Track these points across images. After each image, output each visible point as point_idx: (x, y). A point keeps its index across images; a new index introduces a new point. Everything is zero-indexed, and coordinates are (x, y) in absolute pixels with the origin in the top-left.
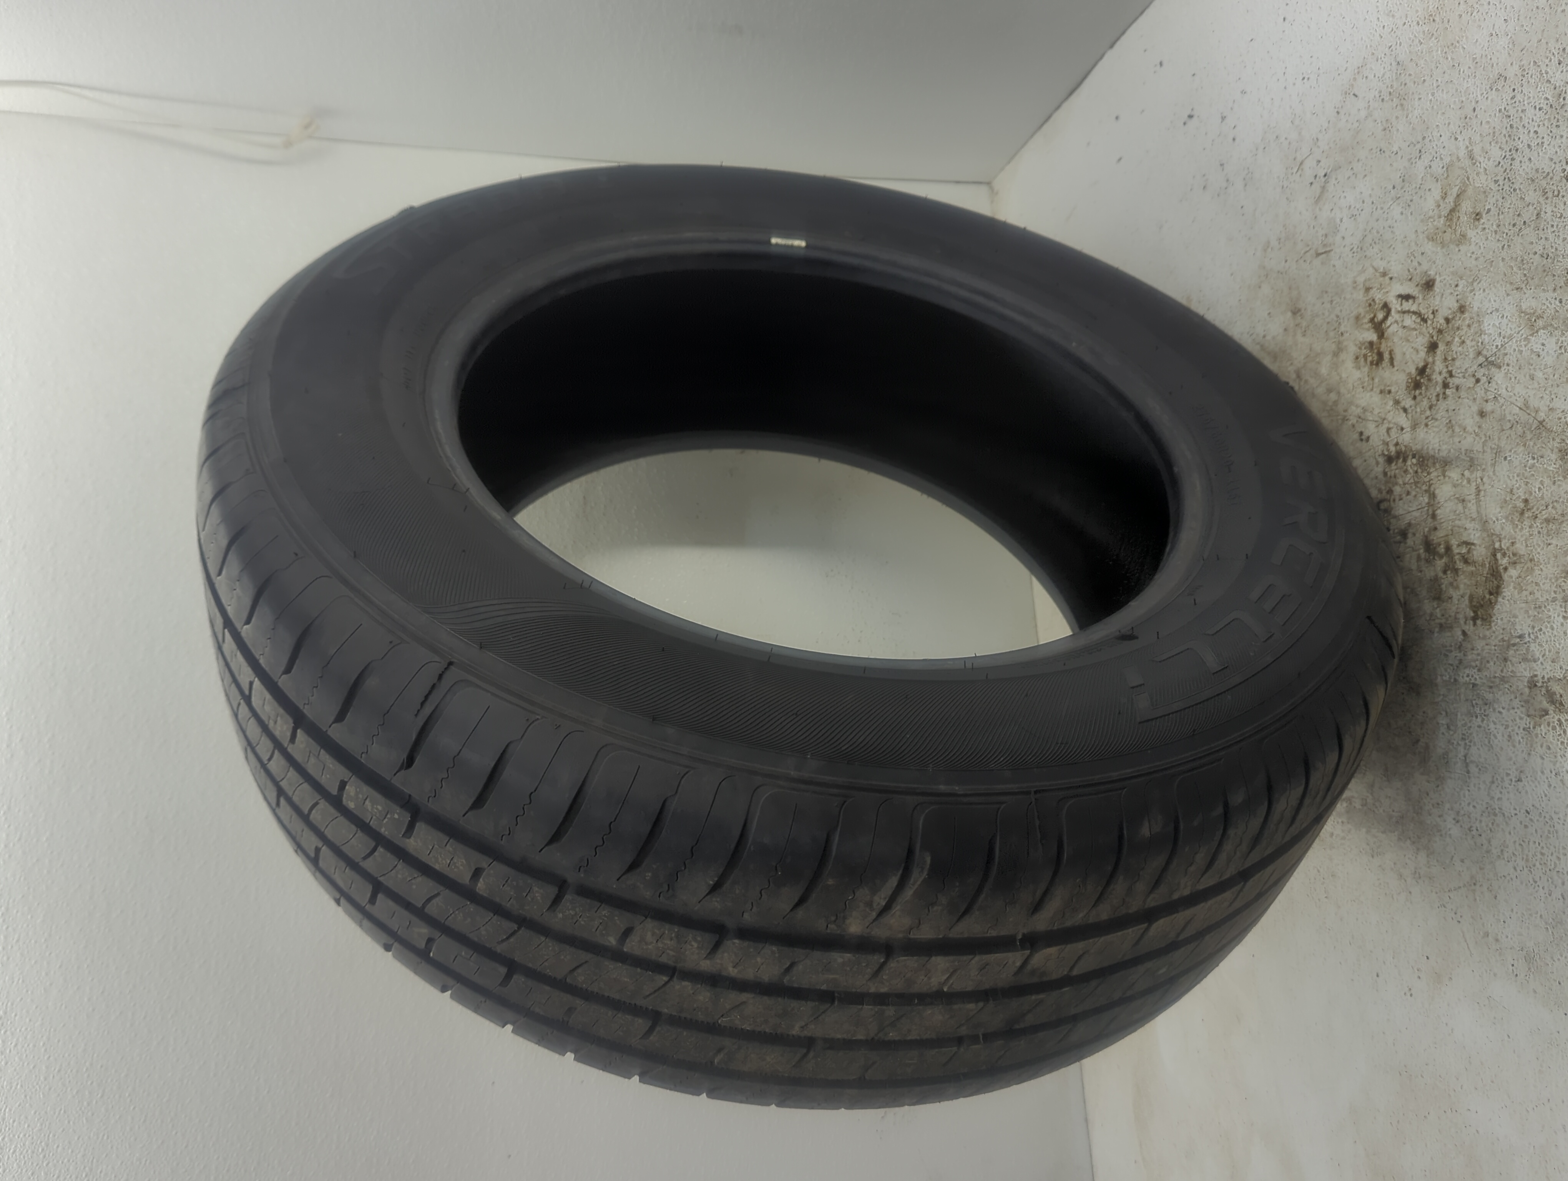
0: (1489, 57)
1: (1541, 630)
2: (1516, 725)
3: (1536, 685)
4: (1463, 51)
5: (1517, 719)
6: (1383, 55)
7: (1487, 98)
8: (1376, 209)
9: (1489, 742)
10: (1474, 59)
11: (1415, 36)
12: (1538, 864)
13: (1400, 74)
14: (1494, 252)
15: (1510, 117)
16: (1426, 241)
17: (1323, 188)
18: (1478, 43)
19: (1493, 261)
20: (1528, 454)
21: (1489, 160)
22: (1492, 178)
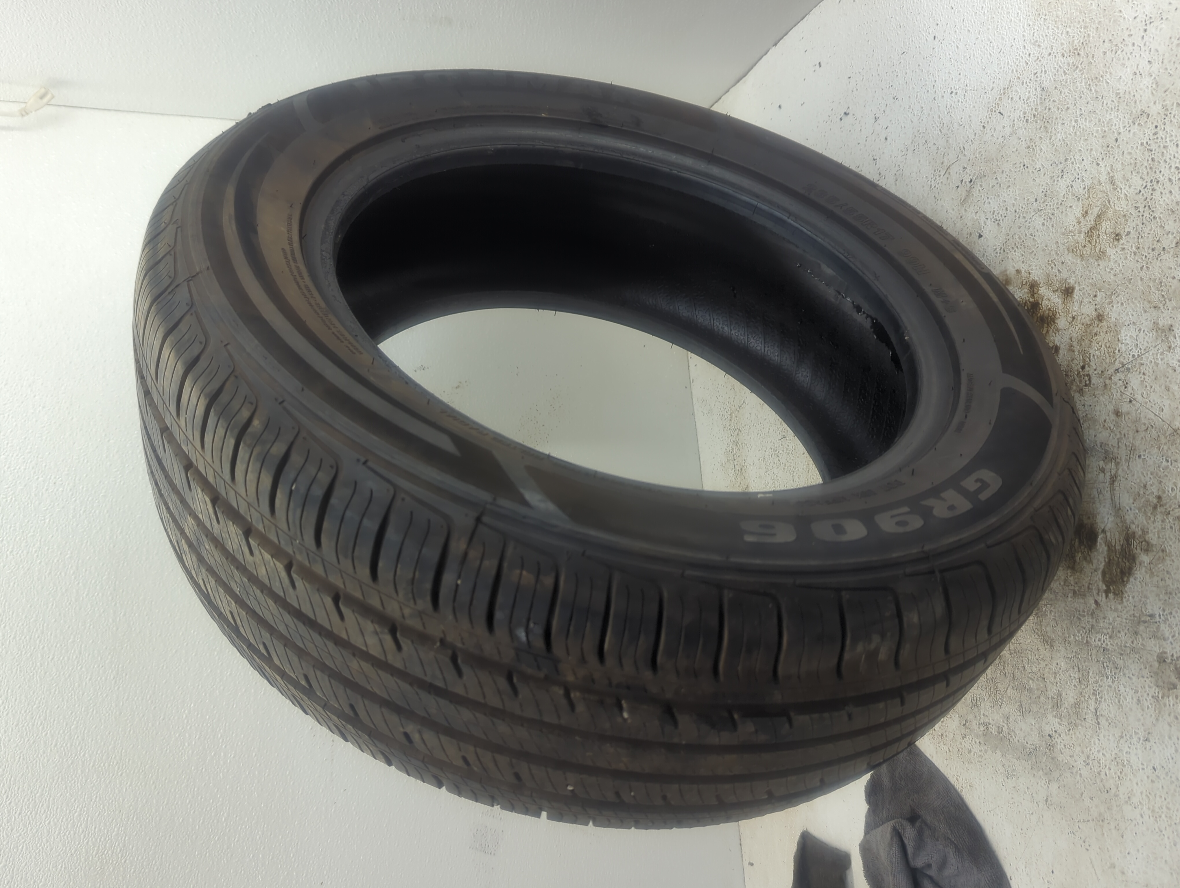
0: (1132, 94)
1: (1171, 613)
2: (1145, 692)
3: (1164, 661)
4: (1107, 86)
5: (1147, 687)
6: (1028, 81)
7: (1129, 131)
8: (1019, 217)
9: (1119, 702)
10: (1117, 94)
11: (1060, 67)
12: (1163, 816)
13: (1045, 99)
14: (1133, 271)
15: (1151, 151)
16: (1066, 252)
17: (969, 192)
18: (1121, 80)
19: (1132, 279)
20: (1162, 456)
21: (1130, 187)
22: (1132, 204)
